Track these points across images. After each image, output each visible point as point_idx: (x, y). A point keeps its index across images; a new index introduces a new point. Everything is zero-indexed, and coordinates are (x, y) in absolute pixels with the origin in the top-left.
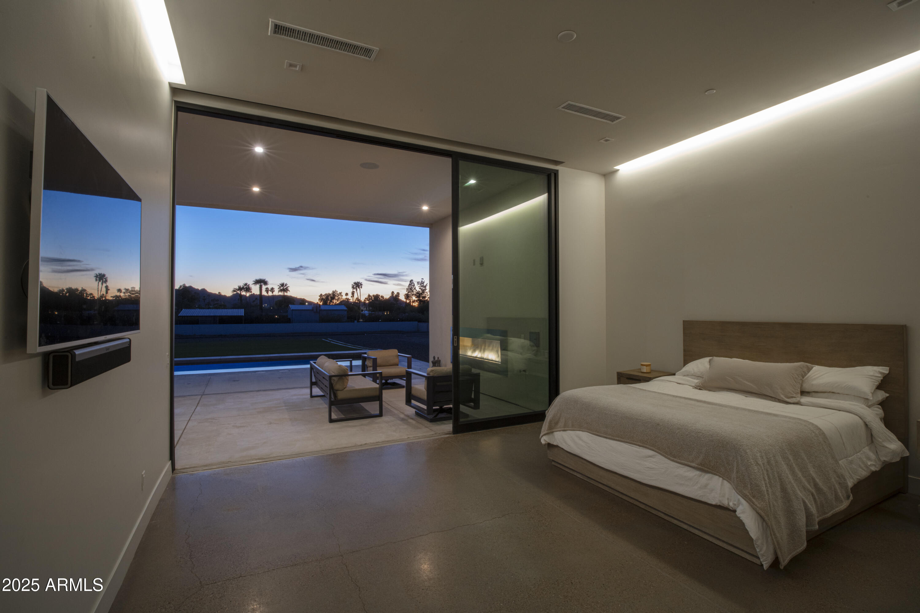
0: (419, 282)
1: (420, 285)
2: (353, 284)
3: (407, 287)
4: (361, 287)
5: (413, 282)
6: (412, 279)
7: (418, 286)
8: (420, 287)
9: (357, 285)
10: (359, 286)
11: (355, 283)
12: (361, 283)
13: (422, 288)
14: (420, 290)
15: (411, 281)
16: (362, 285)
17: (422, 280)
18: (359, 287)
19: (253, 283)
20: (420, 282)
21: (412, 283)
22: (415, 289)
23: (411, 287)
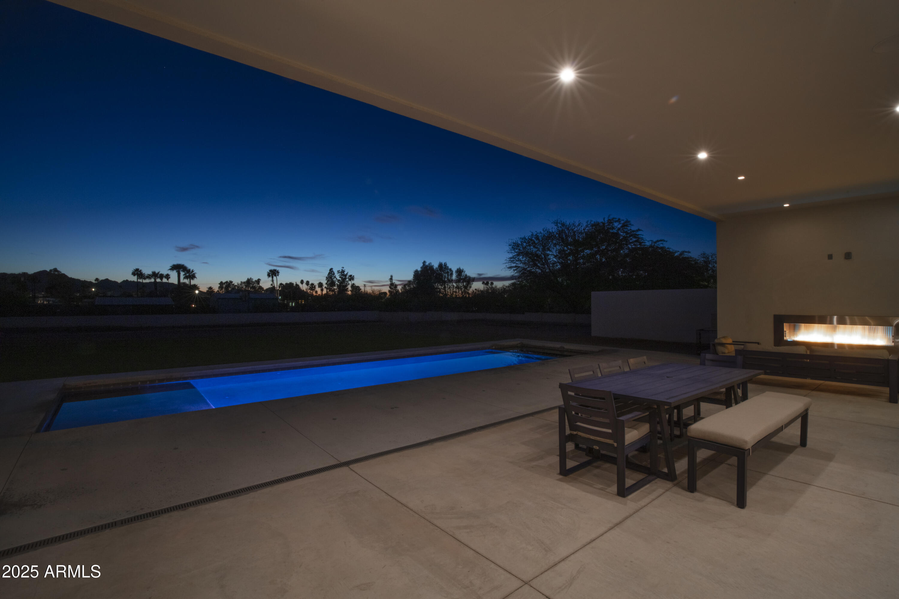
0: (339, 271)
1: (340, 274)
2: (269, 272)
3: (327, 276)
4: (278, 275)
5: (333, 271)
6: (332, 268)
7: (339, 274)
8: (340, 276)
9: (273, 273)
10: (276, 273)
11: (271, 271)
12: (278, 270)
13: (342, 276)
14: (340, 279)
15: (331, 270)
16: (279, 272)
17: (343, 268)
18: (276, 276)
19: (169, 269)
20: (341, 271)
21: (331, 272)
22: (335, 277)
23: (331, 276)
